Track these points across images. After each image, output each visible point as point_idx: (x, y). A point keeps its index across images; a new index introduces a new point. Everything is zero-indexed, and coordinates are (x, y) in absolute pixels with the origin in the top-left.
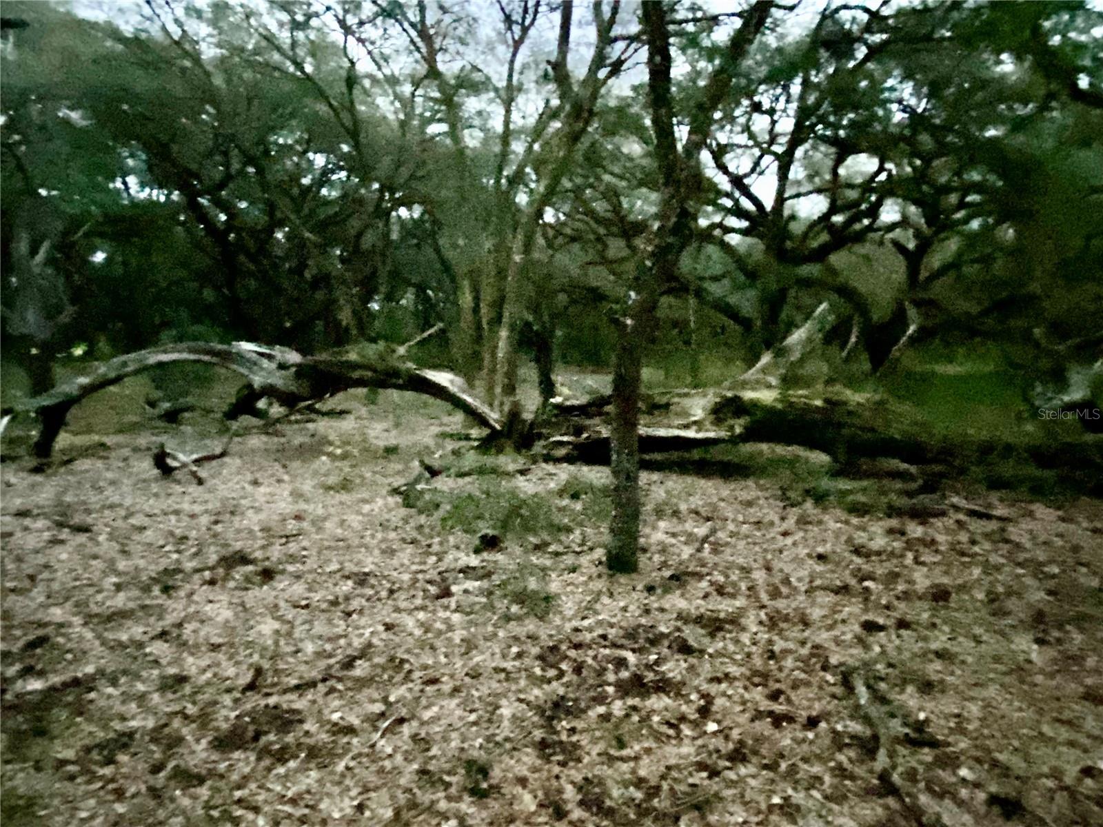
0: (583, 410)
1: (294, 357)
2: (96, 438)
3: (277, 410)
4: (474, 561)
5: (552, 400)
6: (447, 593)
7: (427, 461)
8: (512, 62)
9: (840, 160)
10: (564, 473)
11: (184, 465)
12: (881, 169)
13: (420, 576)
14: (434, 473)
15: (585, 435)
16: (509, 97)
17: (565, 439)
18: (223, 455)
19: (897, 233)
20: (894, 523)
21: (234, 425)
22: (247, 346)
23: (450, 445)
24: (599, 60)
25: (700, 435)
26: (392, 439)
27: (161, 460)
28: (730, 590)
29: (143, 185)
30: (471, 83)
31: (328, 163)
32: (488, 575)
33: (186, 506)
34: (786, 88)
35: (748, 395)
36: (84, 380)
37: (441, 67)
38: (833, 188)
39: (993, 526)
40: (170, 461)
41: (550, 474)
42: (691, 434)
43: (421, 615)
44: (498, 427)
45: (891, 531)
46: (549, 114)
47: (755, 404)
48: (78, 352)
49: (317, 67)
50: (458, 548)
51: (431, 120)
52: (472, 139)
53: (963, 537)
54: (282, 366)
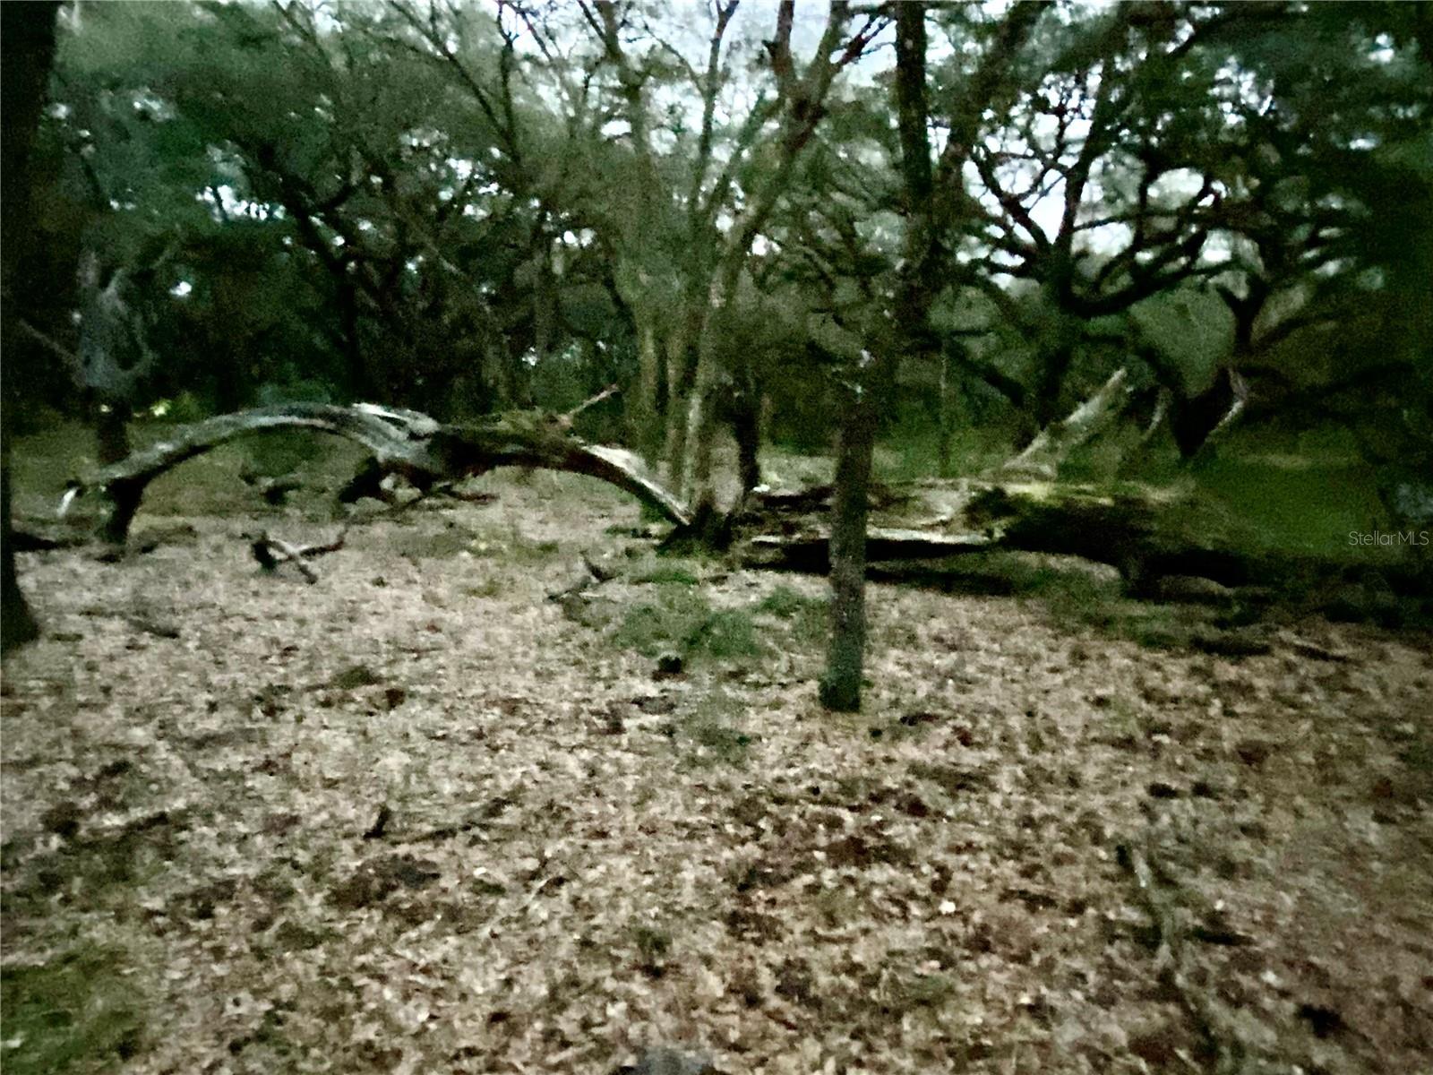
0: (795, 503)
1: (427, 424)
2: (180, 520)
3: (406, 493)
4: (651, 690)
5: (756, 489)
6: (617, 729)
7: (595, 562)
8: (716, 42)
9: (1150, 178)
10: (769, 581)
11: (291, 558)
12: (1206, 191)
13: (584, 706)
14: (602, 576)
15: (798, 536)
16: (711, 86)
17: (771, 539)
18: (337, 547)
19: (1226, 278)
20: (1199, 660)
21: (353, 509)
22: (371, 410)
23: (622, 542)
24: (832, 39)
25: (950, 540)
26: (551, 533)
27: (261, 550)
28: (978, 739)
29: (239, 197)
30: (663, 67)
31: (473, 172)
32: (670, 708)
33: (294, 608)
34: (1080, 81)
35: (1013, 489)
36: (165, 447)
37: (624, 47)
38: (1140, 215)
39: (1330, 669)
40: (272, 552)
41: (751, 585)
42: (936, 537)
43: (585, 755)
44: (685, 521)
45: (1194, 671)
46: (764, 111)
47: (1022, 500)
48: (160, 410)
49: (463, 44)
50: (631, 673)
51: (609, 117)
52: (661, 142)
53: (1290, 683)
54: (414, 436)
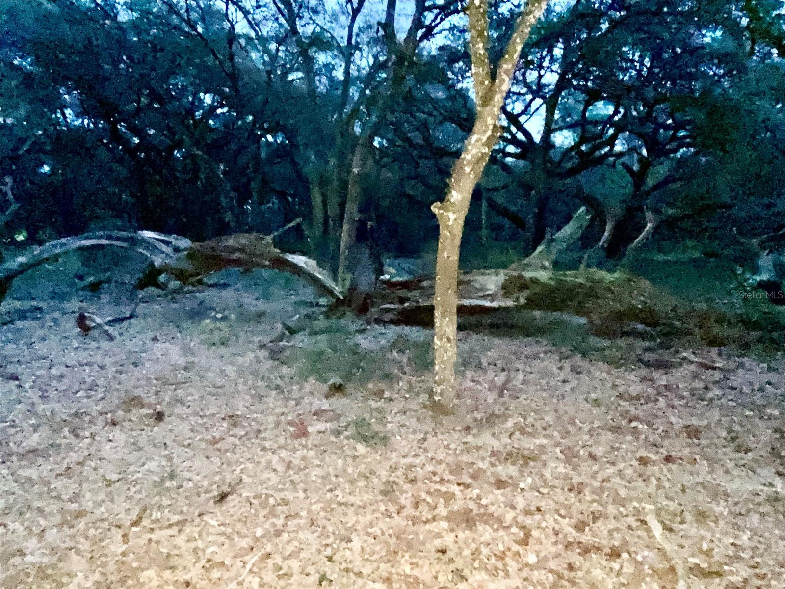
0: (405, 285)
1: (184, 243)
2: (34, 303)
3: (174, 284)
4: (325, 404)
5: (382, 277)
6: (304, 434)
7: (289, 324)
8: (351, 27)
9: (588, 103)
10: (392, 332)
11: (99, 325)
12: (616, 112)
14: (292, 332)
15: (406, 305)
16: (348, 52)
17: (392, 306)
18: (131, 316)
19: (625, 159)
20: (644, 372)
21: (141, 294)
22: (148, 234)
23: (304, 311)
24: (417, 23)
25: (495, 304)
26: (262, 306)
27: (81, 321)
29: (77, 116)
31: (213, 101)
33: (98, 358)
34: (550, 51)
35: (528, 275)
38: (581, 125)
39: (718, 375)
40: (88, 322)
41: (381, 334)
42: (487, 304)
44: (341, 298)
45: (643, 380)
46: (378, 66)
47: (535, 281)
48: (20, 238)
49: (206, 28)
51: (291, 70)
52: (322, 84)
54: (177, 250)
